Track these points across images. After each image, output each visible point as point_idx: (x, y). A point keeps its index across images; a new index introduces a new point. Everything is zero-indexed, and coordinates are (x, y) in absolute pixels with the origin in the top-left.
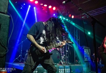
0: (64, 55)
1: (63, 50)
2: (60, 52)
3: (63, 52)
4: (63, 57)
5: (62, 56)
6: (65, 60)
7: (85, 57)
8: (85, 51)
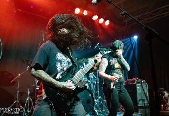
0: (100, 97)
1: (96, 87)
2: (92, 91)
3: (96, 91)
4: (97, 101)
5: (96, 98)
6: (101, 106)
7: (138, 99)
8: (138, 88)
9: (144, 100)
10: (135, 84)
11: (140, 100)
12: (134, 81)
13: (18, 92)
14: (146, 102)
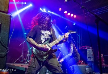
7: (88, 57)
8: (88, 51)
9: (91, 58)
10: (86, 49)
11: (88, 58)
12: (86, 48)
13: (23, 51)
14: (92, 59)
